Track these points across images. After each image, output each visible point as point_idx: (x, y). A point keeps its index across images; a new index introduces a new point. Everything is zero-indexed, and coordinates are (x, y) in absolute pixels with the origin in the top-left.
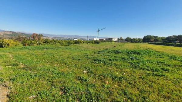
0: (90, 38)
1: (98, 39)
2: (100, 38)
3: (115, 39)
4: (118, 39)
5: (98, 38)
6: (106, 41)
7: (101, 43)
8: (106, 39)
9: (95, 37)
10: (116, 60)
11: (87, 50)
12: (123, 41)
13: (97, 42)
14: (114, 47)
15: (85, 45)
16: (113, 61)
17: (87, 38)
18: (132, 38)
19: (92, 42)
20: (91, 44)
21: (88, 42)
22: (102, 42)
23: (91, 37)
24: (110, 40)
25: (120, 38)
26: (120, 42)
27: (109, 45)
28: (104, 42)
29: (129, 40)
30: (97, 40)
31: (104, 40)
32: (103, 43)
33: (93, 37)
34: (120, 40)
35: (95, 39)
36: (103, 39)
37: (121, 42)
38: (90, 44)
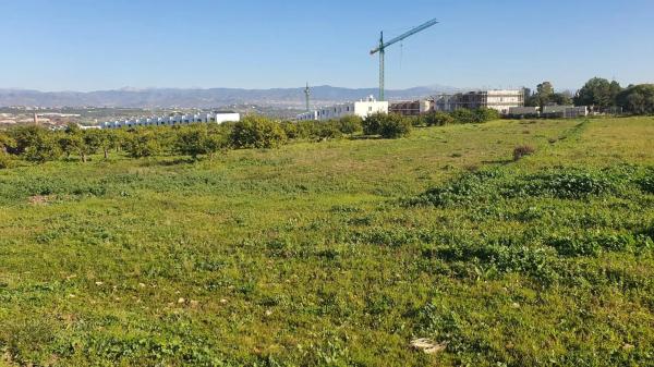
0: (328, 104)
1: (382, 107)
2: (399, 100)
3: (503, 98)
4: (529, 100)
5: (380, 95)
6: (441, 115)
7: (414, 132)
8: (441, 104)
9: (363, 95)
12: (562, 108)
13: (378, 127)
14: (520, 152)
17: (299, 104)
18: (624, 85)
19: (346, 126)
20: (343, 143)
21: (323, 131)
22: (416, 124)
23: (325, 91)
24: (470, 106)
25: (534, 90)
26: (544, 116)
27: (469, 143)
28: (432, 120)
29: (603, 98)
30: (379, 116)
31: (427, 106)
32: (423, 134)
33: (343, 92)
34: (539, 104)
35: (363, 109)
36: (415, 107)
37: (553, 116)
38: (334, 142)
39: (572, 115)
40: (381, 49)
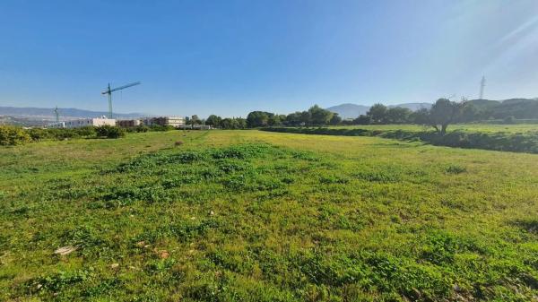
0: (73, 119)
1: (112, 123)
2: (122, 119)
3: (176, 120)
4: (187, 121)
5: (111, 116)
6: (145, 127)
7: (128, 135)
8: (146, 122)
9: (99, 115)
10: (185, 181)
11: (61, 164)
12: (201, 126)
13: (105, 132)
14: (177, 144)
15: (45, 147)
16: (177, 186)
17: (52, 118)
18: (223, 118)
19: (84, 131)
20: (82, 141)
21: (63, 134)
22: (130, 131)
23: (72, 112)
24: (160, 124)
25: (190, 118)
26: (193, 129)
27: (156, 140)
28: (139, 129)
29: (215, 123)
30: (107, 127)
31: (139, 123)
32: (135, 136)
33: (86, 113)
34: (192, 124)
35: (98, 122)
36: (131, 123)
37: (197, 129)
38: (73, 141)
39: (204, 129)
40: (109, 92)
